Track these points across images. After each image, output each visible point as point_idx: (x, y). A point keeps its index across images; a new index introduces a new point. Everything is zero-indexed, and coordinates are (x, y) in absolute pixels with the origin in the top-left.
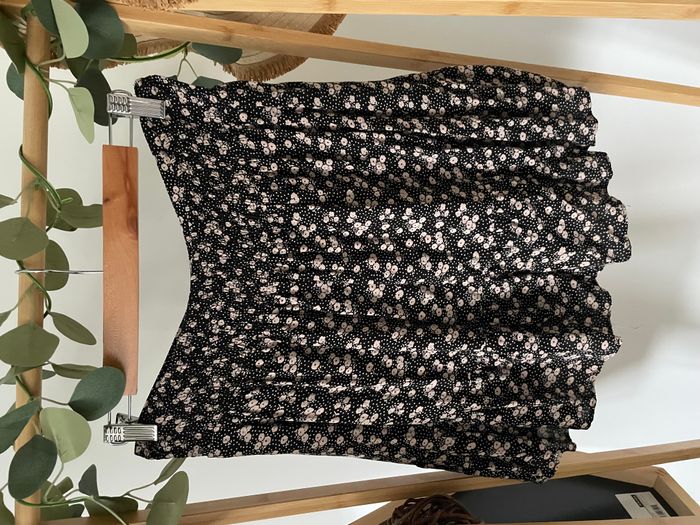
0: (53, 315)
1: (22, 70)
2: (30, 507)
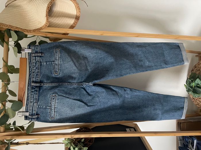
1: (3, 43)
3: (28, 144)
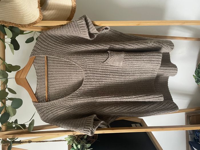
0: (8, 88)
2: (4, 126)
3: (30, 143)
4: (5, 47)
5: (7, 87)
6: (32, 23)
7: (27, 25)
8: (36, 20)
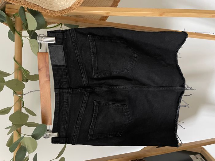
0: (24, 108)
1: (14, 33)
4: (21, 44)
5: (23, 105)
6: (65, 9)
7: (58, 11)
8: (70, 5)
